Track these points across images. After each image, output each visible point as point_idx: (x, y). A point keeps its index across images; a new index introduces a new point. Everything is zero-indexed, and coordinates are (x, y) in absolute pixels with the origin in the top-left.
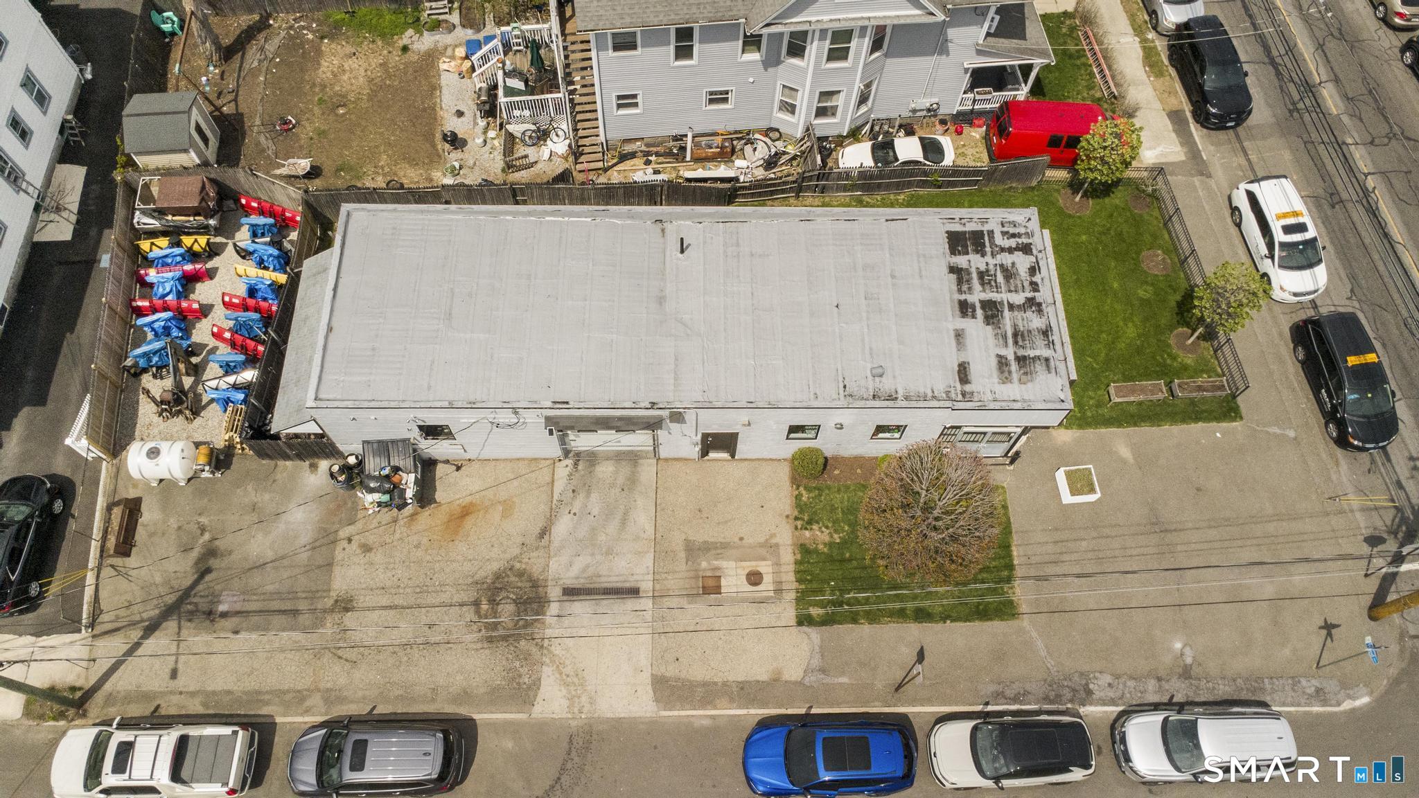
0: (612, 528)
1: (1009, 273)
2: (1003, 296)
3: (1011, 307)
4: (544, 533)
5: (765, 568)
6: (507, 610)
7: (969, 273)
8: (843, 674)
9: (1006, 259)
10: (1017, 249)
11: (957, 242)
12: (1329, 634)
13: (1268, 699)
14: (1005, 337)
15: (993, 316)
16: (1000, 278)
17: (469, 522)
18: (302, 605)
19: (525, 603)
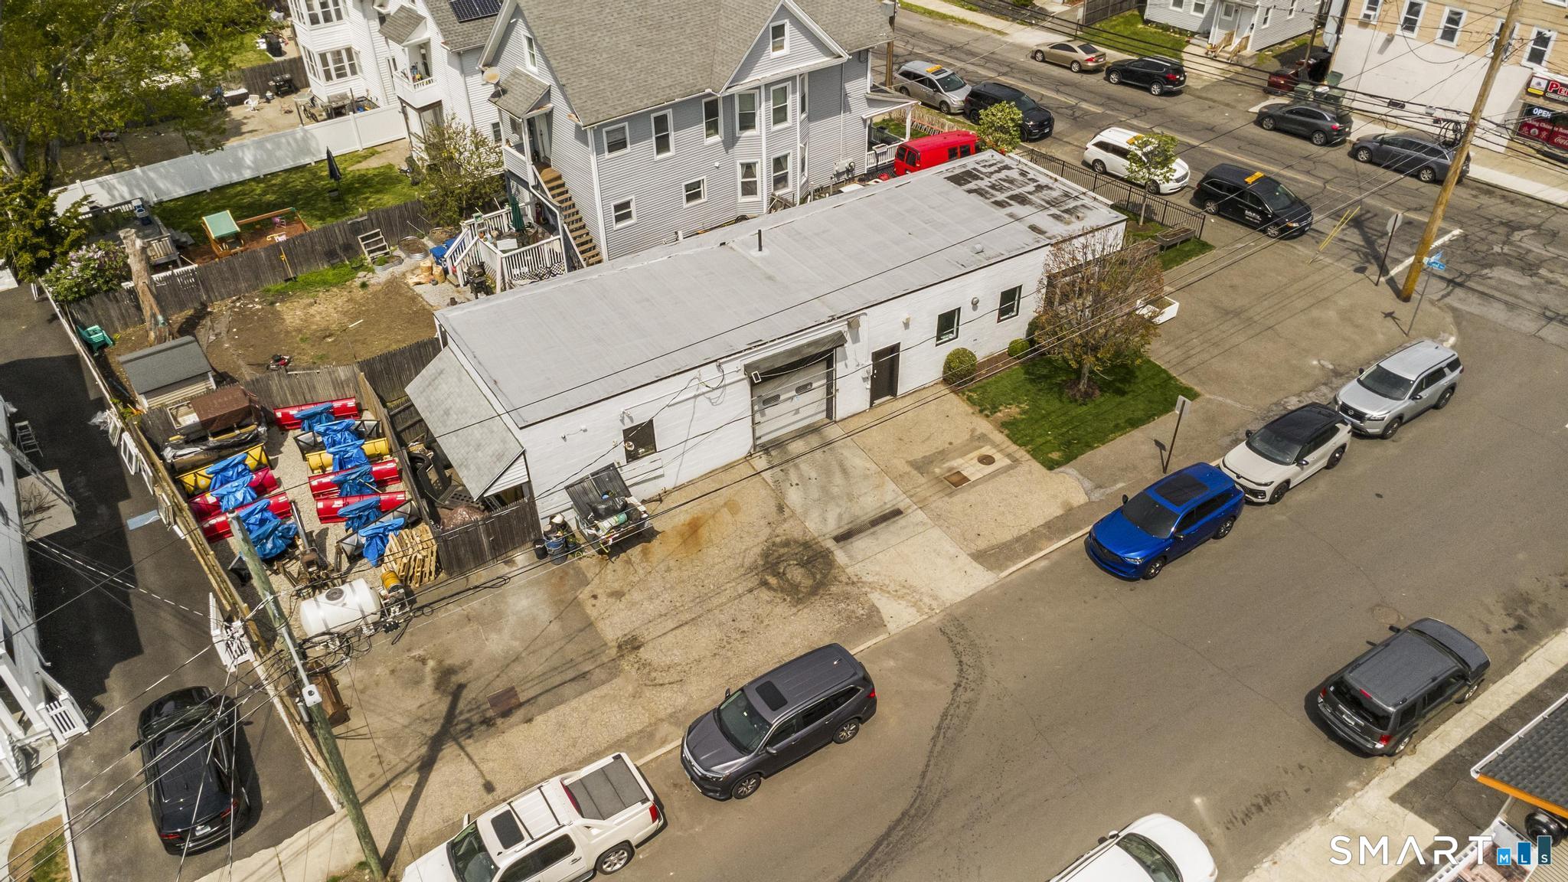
0: (838, 479)
2: (1019, 191)
3: (1030, 193)
4: (781, 509)
5: (987, 450)
6: (796, 574)
8: (1115, 482)
9: (1000, 176)
10: (1001, 169)
12: (1394, 318)
14: (1043, 206)
16: (1006, 185)
17: (704, 532)
18: (587, 667)
19: (808, 562)
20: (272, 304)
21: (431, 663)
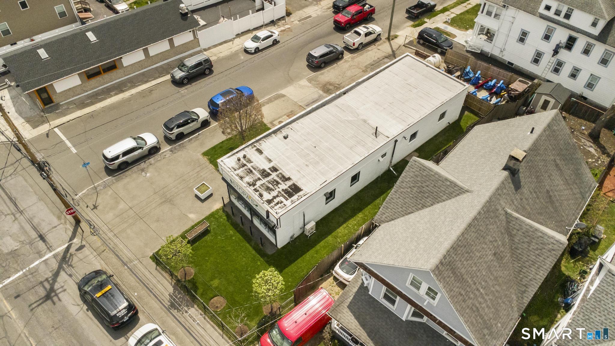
1: (268, 189)
3: (259, 179)
6: (331, 87)
7: (282, 181)
11: (296, 189)
12: (94, 206)
15: (263, 172)
16: (270, 186)
19: (329, 90)
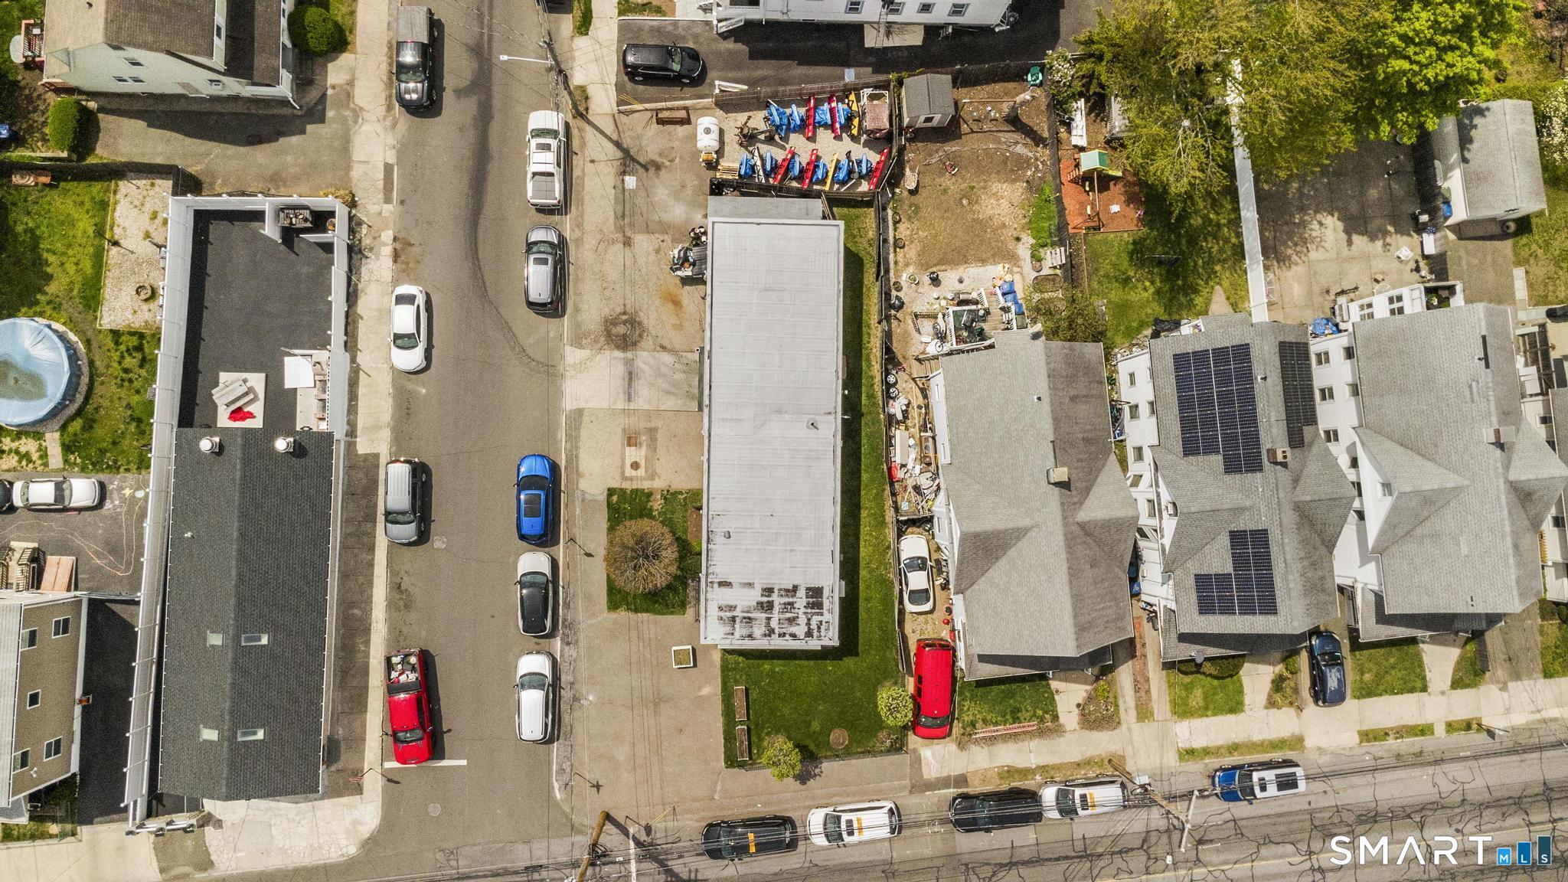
0: (666, 386)
1: (792, 621)
2: (776, 616)
3: (769, 619)
4: (663, 348)
5: (641, 472)
6: (621, 329)
7: (793, 596)
8: (582, 511)
9: (802, 620)
10: (809, 628)
11: (815, 593)
12: (593, 786)
13: (561, 741)
14: (748, 612)
15: (762, 608)
16: (788, 615)
17: (671, 306)
18: (627, 221)
19: (625, 339)
20: (1028, 182)
21: (668, 163)
